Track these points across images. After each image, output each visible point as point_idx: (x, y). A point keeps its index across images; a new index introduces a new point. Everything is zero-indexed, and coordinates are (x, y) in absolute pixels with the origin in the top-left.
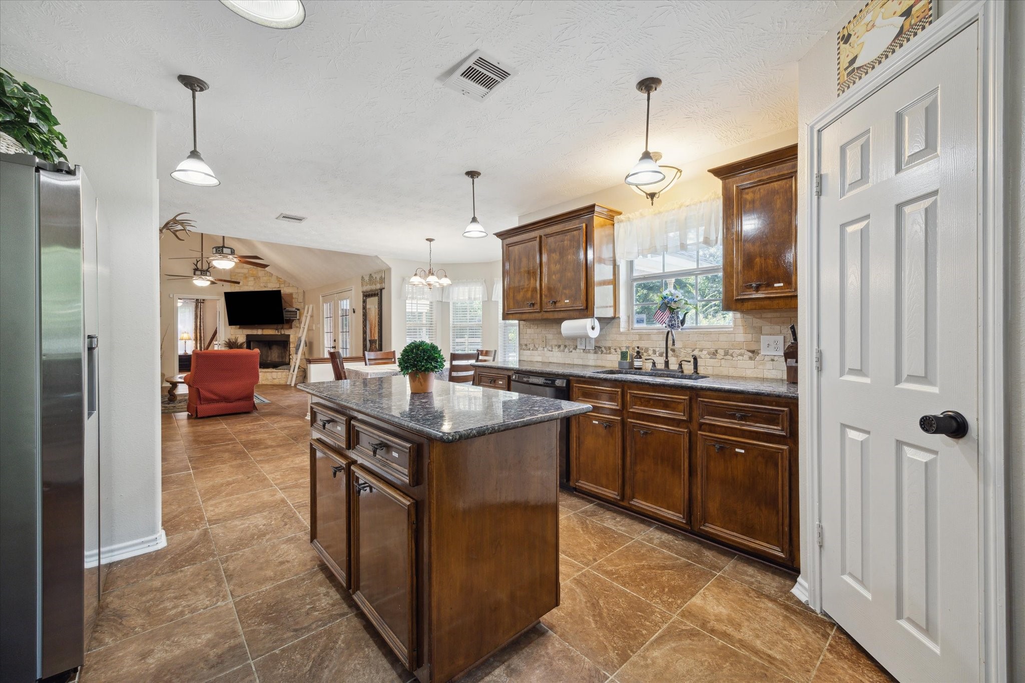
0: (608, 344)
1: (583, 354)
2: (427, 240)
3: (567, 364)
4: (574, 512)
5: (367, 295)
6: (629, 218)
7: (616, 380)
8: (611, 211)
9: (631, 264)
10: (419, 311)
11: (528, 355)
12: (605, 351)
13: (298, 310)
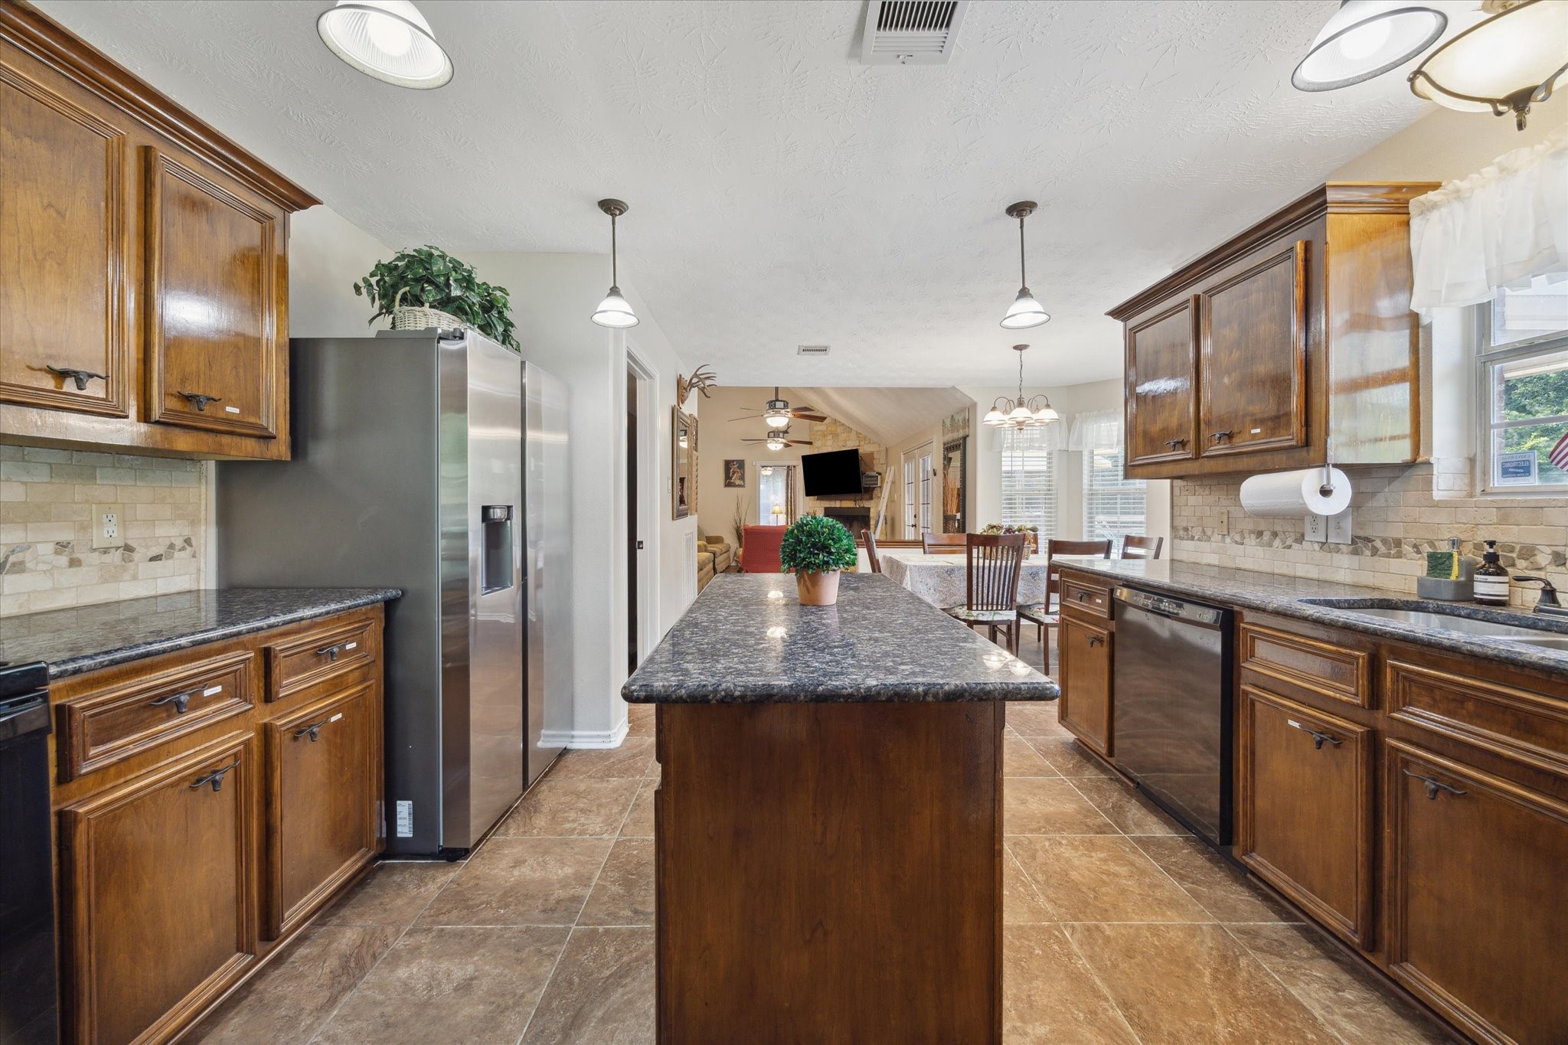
0: (1395, 532)
1: (1320, 555)
2: (1016, 348)
3: (1280, 575)
4: (1217, 922)
5: (949, 448)
6: (1458, 191)
7: (1347, 628)
8: (1398, 188)
9: (1483, 316)
10: (1026, 468)
11: (1189, 550)
12: (1383, 549)
13: (880, 474)
